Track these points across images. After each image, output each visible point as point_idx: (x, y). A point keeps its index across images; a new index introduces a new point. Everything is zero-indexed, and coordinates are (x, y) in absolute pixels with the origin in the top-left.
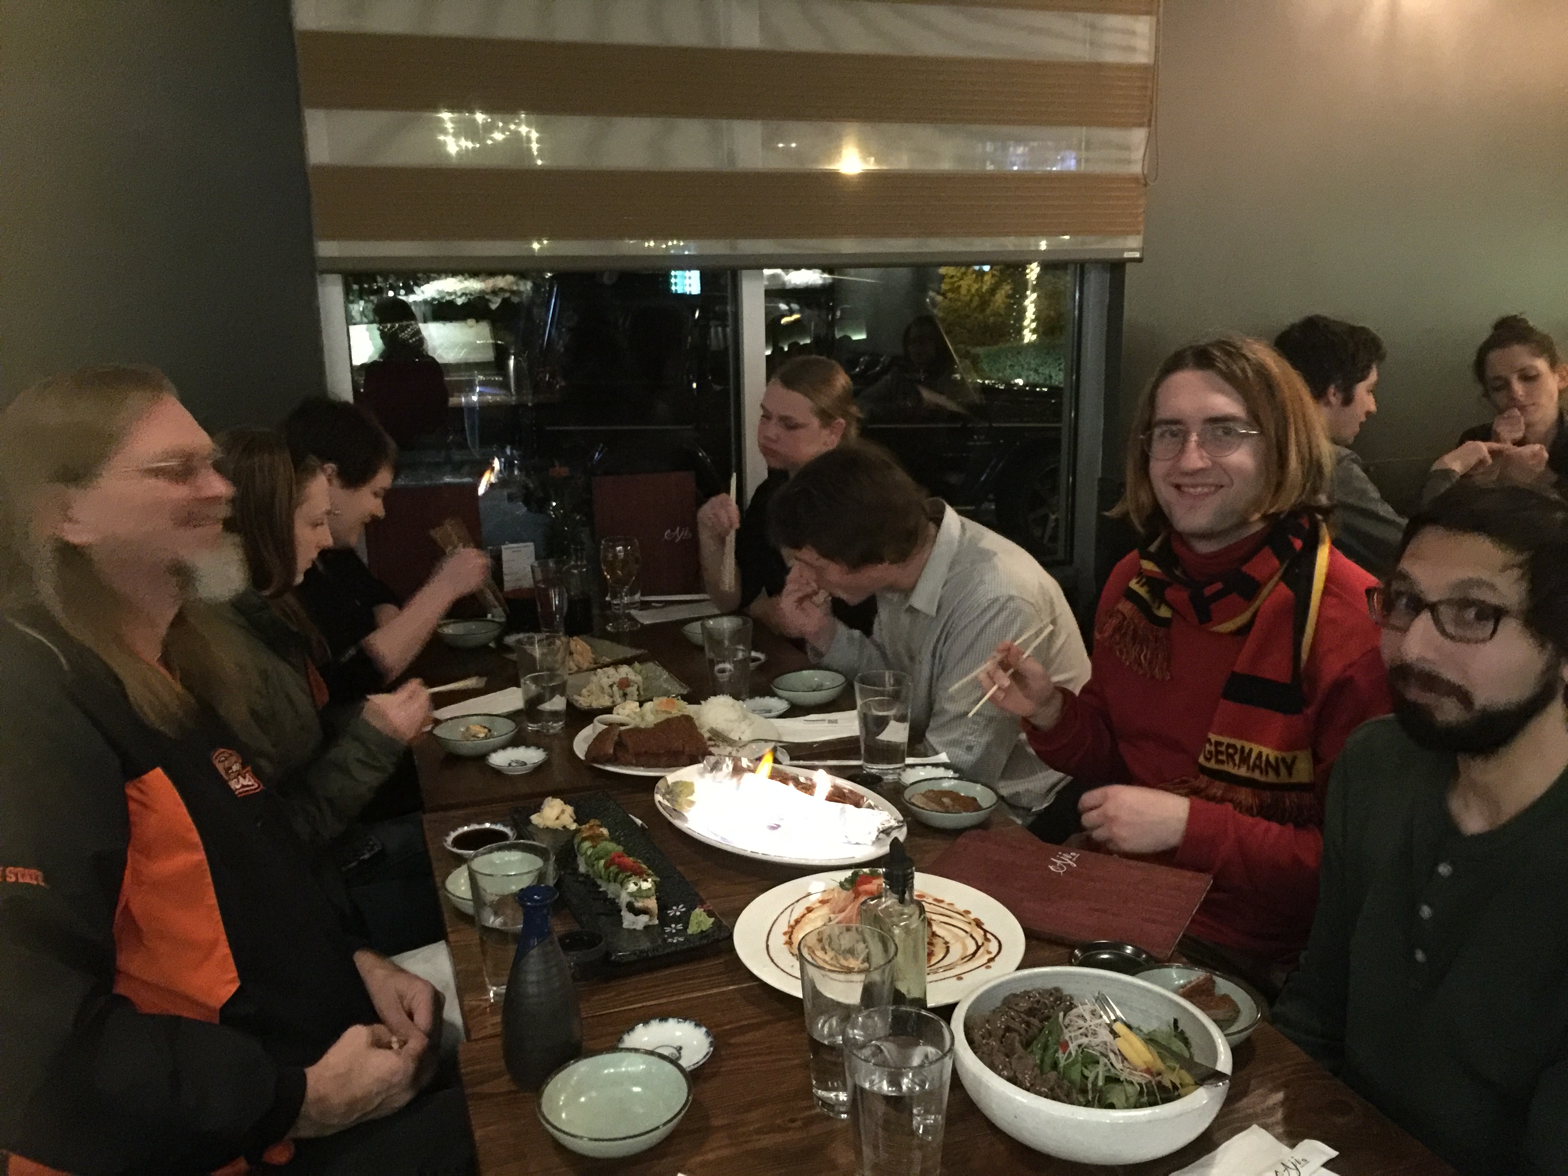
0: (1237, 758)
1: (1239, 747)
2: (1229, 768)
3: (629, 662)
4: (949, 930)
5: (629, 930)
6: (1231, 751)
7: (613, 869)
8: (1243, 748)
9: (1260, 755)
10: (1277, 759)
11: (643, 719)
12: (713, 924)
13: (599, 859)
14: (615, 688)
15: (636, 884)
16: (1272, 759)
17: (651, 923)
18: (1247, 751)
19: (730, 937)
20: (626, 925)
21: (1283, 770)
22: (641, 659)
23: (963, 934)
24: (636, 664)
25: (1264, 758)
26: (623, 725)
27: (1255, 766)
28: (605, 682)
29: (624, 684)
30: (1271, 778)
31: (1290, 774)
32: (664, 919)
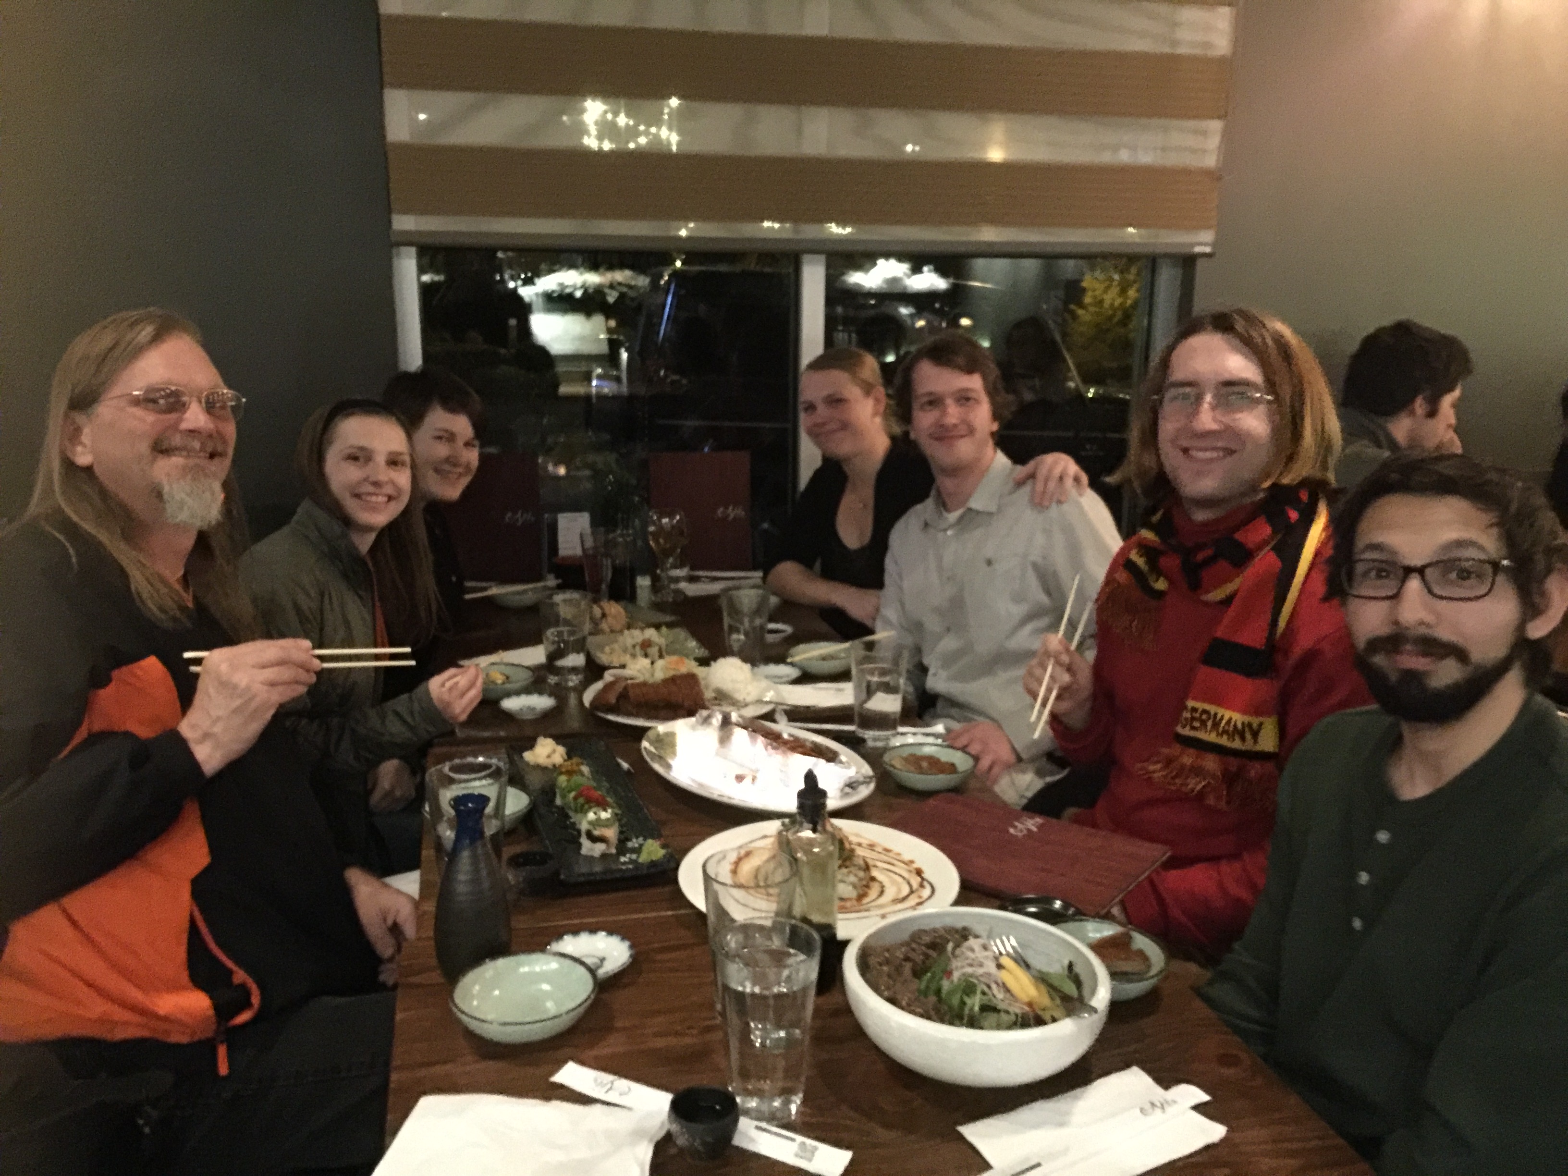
0: (1209, 724)
1: (1212, 713)
2: (1201, 735)
3: (657, 627)
4: (890, 877)
5: (586, 857)
6: (1204, 717)
7: (581, 800)
8: (1216, 714)
9: (1230, 720)
10: (1243, 724)
11: (653, 675)
12: (664, 856)
13: (569, 792)
14: (638, 648)
15: (595, 813)
16: (1239, 725)
17: (607, 852)
18: (1219, 716)
19: (676, 868)
20: (584, 851)
21: (1248, 736)
22: (670, 625)
23: (900, 880)
24: (664, 629)
25: (1233, 723)
26: (632, 679)
27: (1225, 732)
28: (629, 642)
29: (646, 645)
30: (1237, 744)
31: (1256, 742)
32: (622, 848)
